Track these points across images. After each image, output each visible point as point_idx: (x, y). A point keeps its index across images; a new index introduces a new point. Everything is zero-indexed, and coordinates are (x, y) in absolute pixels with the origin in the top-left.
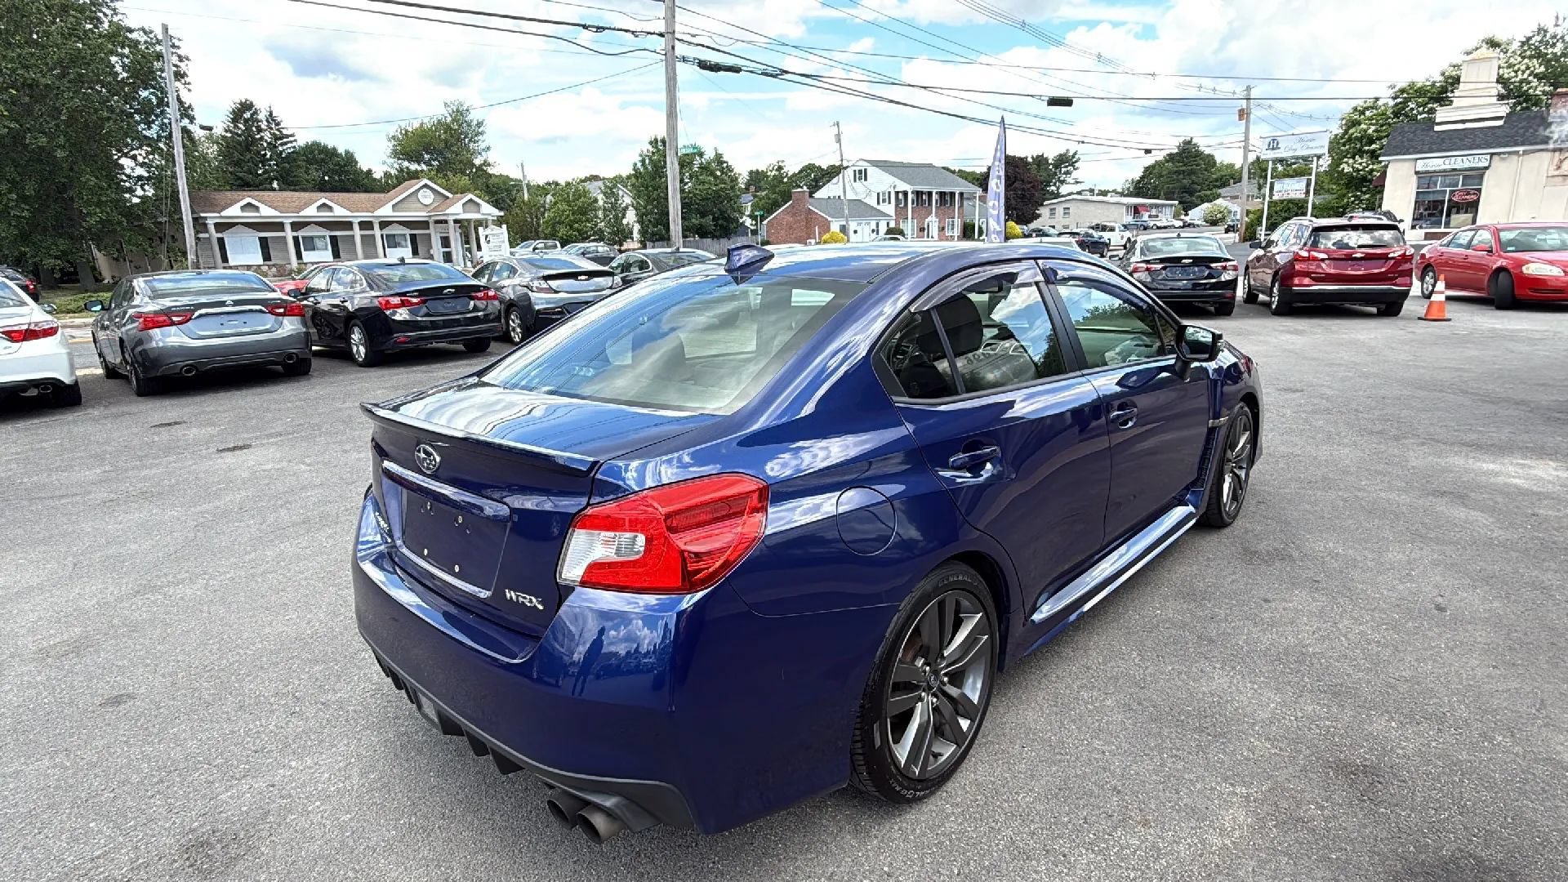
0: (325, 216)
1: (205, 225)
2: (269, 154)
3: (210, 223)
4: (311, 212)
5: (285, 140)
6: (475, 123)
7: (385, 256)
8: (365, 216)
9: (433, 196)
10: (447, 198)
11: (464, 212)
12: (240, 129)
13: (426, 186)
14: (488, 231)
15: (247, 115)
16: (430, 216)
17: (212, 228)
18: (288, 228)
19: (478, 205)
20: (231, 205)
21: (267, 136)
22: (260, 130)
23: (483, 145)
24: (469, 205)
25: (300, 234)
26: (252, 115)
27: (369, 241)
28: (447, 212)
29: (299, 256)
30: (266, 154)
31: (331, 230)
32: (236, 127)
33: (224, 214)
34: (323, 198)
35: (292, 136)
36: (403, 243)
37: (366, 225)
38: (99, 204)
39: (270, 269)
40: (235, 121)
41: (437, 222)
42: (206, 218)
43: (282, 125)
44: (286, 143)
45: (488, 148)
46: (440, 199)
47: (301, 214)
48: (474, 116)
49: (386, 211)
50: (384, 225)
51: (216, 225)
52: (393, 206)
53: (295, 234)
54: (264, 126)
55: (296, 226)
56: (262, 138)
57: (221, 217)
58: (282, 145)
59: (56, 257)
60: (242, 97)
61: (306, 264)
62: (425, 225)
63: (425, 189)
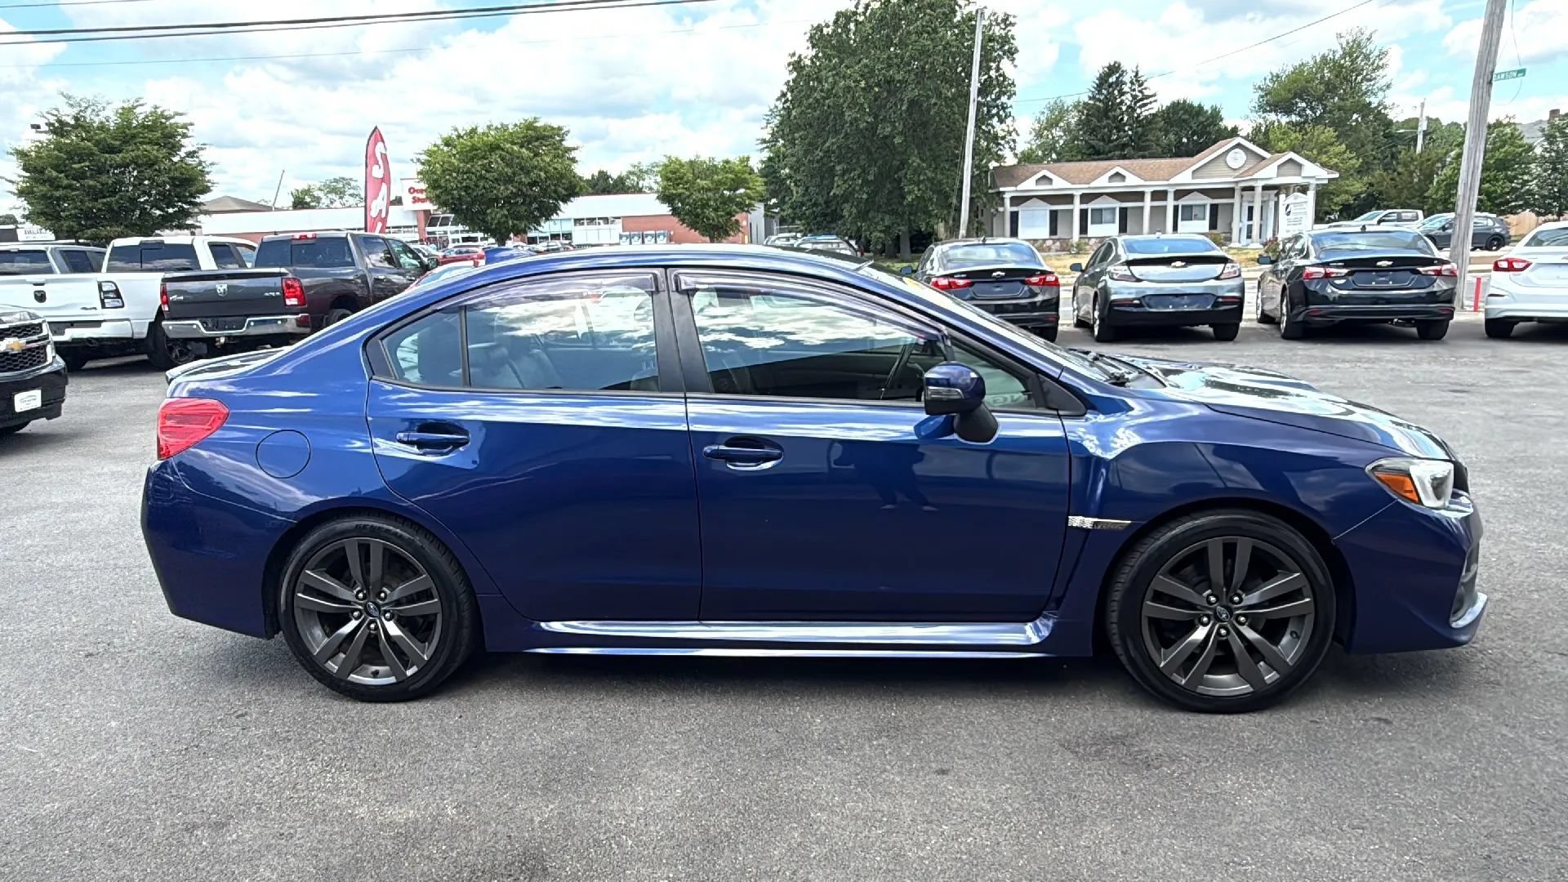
0: (1118, 186)
1: (1003, 199)
2: (1126, 118)
3: (1007, 197)
4: (1102, 183)
5: (1145, 101)
6: (1376, 53)
7: (1175, 228)
8: (1159, 185)
9: (1245, 157)
10: (1264, 158)
11: (1278, 175)
12: (1103, 94)
13: (1239, 146)
14: (1291, 199)
15: (1112, 79)
16: (1237, 182)
17: (1007, 202)
18: (1077, 200)
19: (1300, 166)
20: (1027, 178)
21: (1127, 99)
22: (1122, 93)
23: (1382, 82)
24: (1289, 166)
25: (1090, 206)
26: (1117, 78)
27: (1158, 212)
28: (1255, 176)
29: (1084, 229)
30: (1122, 119)
31: (1122, 201)
32: (1100, 92)
33: (1020, 187)
34: (1117, 166)
35: (1154, 95)
36: (1200, 216)
37: (1159, 195)
38: (918, 183)
39: (1054, 243)
40: (1099, 87)
41: (1244, 189)
42: (1004, 192)
43: (1145, 85)
44: (1145, 105)
45: (1388, 87)
46: (1253, 162)
47: (1093, 184)
48: (1373, 48)
49: (1185, 178)
50: (1179, 194)
51: (1012, 198)
52: (1194, 172)
53: (1084, 206)
54: (1126, 88)
55: (1087, 198)
56: (1122, 102)
57: (1017, 191)
58: (1140, 107)
59: (881, 231)
60: (1110, 60)
61: (1090, 238)
62: (1229, 193)
63: (1237, 150)
